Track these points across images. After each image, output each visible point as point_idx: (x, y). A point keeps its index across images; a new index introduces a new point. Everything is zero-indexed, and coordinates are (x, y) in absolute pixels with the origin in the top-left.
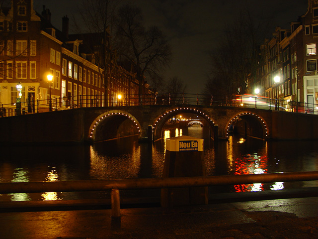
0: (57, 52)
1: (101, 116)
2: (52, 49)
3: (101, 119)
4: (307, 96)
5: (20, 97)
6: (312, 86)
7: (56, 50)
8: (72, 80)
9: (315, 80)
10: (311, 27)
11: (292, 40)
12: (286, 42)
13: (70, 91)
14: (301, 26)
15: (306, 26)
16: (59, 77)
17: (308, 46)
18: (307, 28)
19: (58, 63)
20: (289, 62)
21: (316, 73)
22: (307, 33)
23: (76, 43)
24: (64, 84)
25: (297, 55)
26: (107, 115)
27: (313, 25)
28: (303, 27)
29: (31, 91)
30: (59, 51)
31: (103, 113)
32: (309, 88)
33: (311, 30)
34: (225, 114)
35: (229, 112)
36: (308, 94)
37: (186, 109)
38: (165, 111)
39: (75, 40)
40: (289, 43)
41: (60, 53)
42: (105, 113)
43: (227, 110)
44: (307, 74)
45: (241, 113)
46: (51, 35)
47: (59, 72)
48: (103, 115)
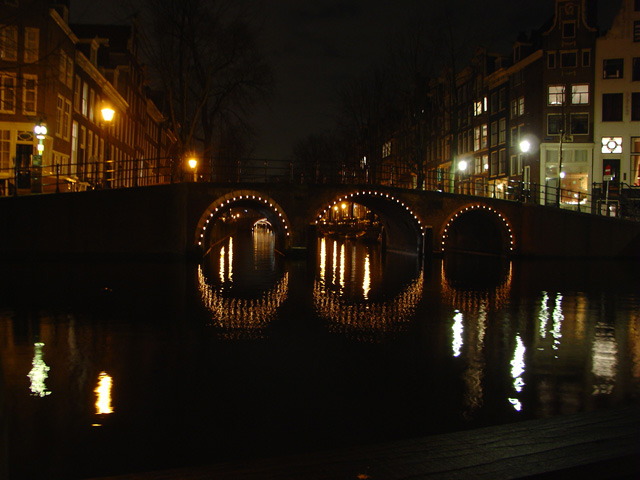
0: (69, 59)
1: (219, 201)
2: (62, 52)
3: (219, 207)
5: (40, 153)
6: (555, 160)
7: (68, 54)
8: (87, 123)
10: (558, 54)
11: (514, 74)
12: (499, 77)
13: (83, 146)
14: (540, 52)
15: (549, 53)
16: (69, 115)
17: (552, 90)
18: (552, 56)
19: (70, 85)
22: (552, 64)
24: (75, 130)
25: (525, 103)
26: (231, 200)
27: (562, 52)
28: (545, 53)
29: (25, 142)
30: (72, 58)
33: (558, 60)
35: (446, 202)
38: (335, 195)
39: (93, 37)
40: (506, 79)
41: (72, 63)
42: (227, 196)
44: (548, 140)
45: (469, 206)
47: (70, 104)
48: (222, 199)
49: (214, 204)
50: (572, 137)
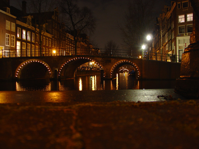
0: (12, 23)
1: (23, 63)
2: (7, 21)
3: (23, 65)
4: (179, 50)
6: (182, 43)
7: (11, 22)
8: (26, 41)
9: (184, 40)
10: (181, 3)
11: (172, 13)
12: (169, 14)
13: (24, 48)
14: (175, 3)
15: (178, 3)
16: (14, 39)
17: (180, 17)
18: (179, 4)
19: (13, 30)
20: (170, 28)
21: (184, 35)
22: (179, 8)
23: (29, 17)
24: (18, 44)
25: (174, 23)
26: (28, 62)
27: (183, 2)
28: (177, 4)
30: (14, 22)
31: (25, 61)
32: (180, 45)
33: (181, 5)
34: (110, 61)
35: (113, 60)
36: (180, 49)
37: (82, 58)
38: (68, 59)
41: (15, 24)
42: (26, 61)
43: (112, 59)
44: (179, 36)
45: (121, 61)
46: (6, 12)
47: (14, 36)
48: (25, 62)
49: (22, 64)
50: (187, 34)
